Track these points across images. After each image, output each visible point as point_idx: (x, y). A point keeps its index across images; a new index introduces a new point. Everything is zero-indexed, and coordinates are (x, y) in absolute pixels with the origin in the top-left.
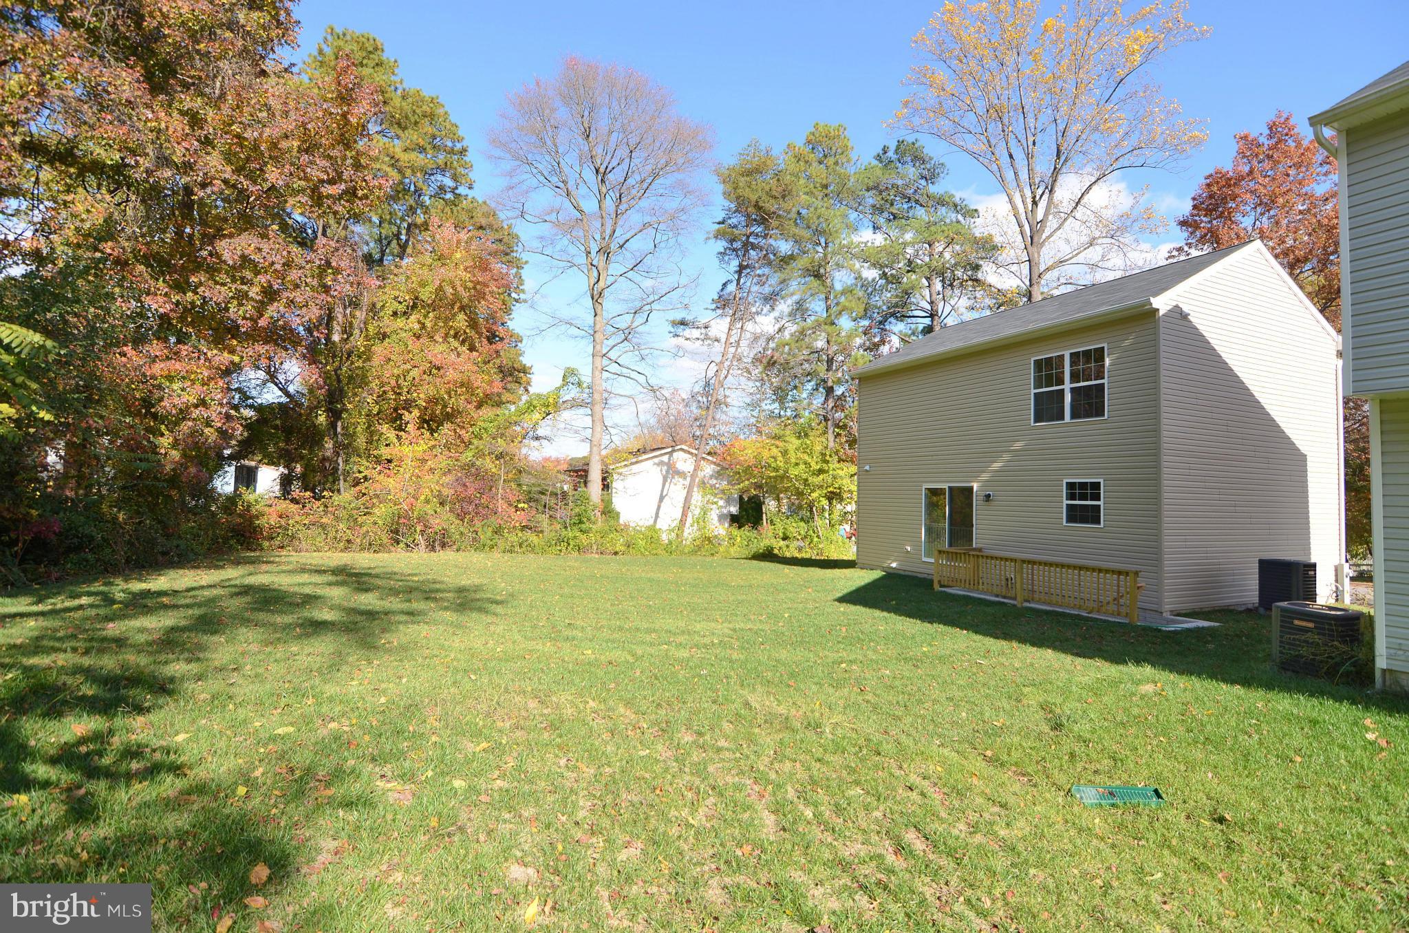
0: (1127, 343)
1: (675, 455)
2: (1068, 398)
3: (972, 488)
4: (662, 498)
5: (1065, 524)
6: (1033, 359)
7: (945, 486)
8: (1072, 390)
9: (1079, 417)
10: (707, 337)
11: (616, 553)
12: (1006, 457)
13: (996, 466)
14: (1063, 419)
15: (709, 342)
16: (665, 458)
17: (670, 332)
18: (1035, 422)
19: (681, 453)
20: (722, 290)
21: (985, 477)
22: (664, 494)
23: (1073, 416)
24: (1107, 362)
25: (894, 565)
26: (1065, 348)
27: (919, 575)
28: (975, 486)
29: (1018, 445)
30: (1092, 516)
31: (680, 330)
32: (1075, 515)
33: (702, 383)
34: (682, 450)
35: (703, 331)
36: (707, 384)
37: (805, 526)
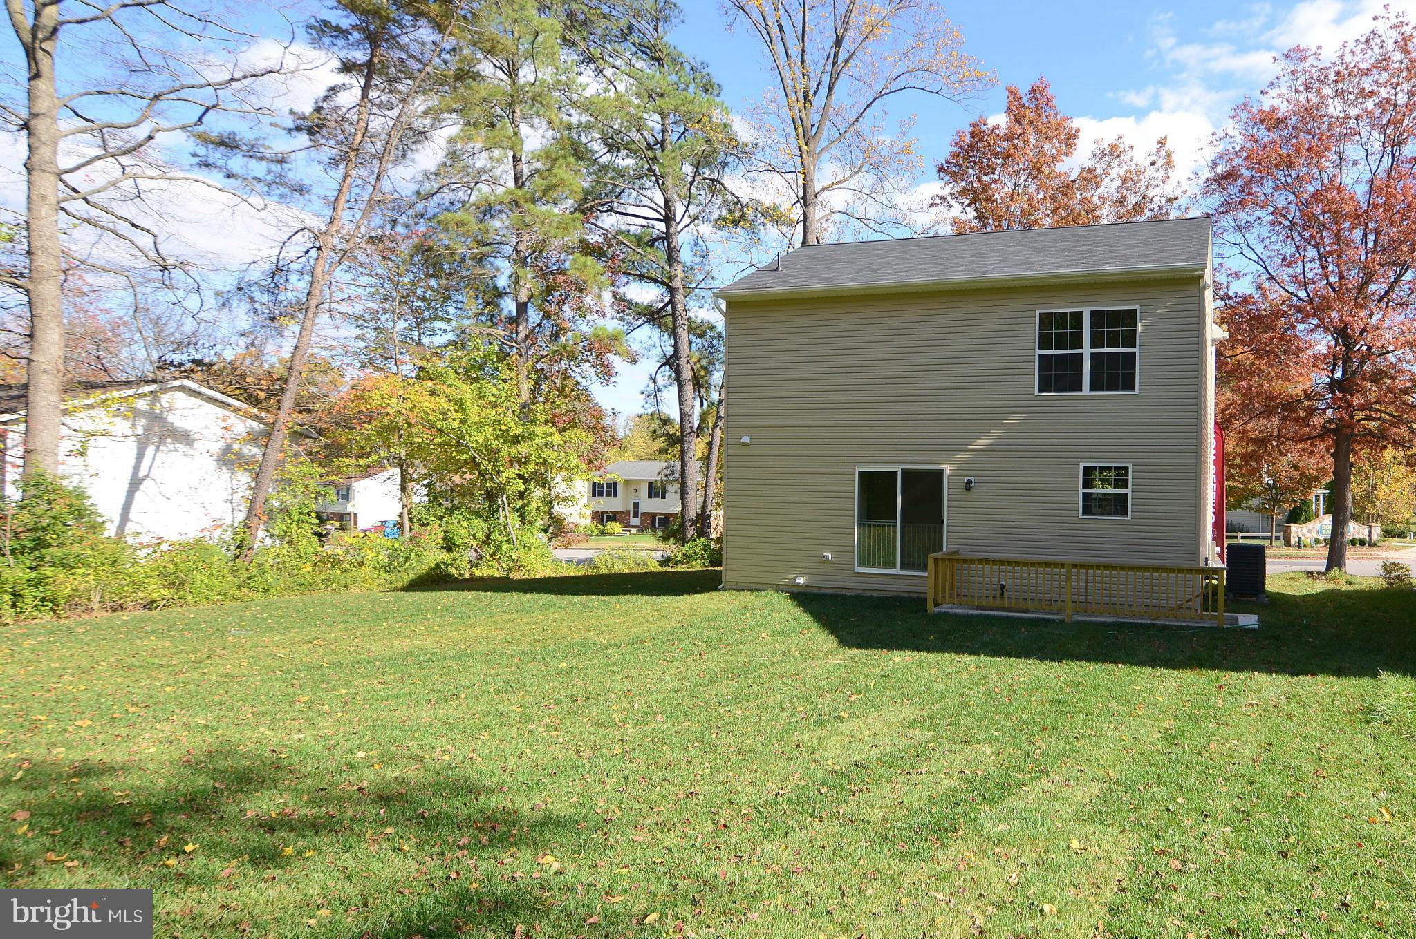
0: (1164, 309)
1: (165, 398)
2: (1087, 365)
3: (941, 472)
4: (135, 483)
5: (1080, 516)
6: (1038, 312)
7: (898, 469)
8: (1092, 355)
9: (1101, 389)
10: (280, 180)
11: (150, 605)
12: (995, 433)
13: (981, 443)
14: (1081, 390)
15: (283, 190)
16: (143, 404)
17: (194, 155)
18: (1040, 390)
19: (179, 394)
20: (326, 98)
21: (962, 457)
22: (141, 474)
23: (1093, 387)
24: (1140, 327)
25: (801, 581)
26: (1086, 304)
27: (848, 593)
28: (948, 469)
29: (1014, 419)
30: (1118, 505)
31: (216, 155)
32: (1090, 505)
33: (267, 267)
34: (182, 388)
35: (276, 168)
36: (277, 271)
37: (485, 526)
